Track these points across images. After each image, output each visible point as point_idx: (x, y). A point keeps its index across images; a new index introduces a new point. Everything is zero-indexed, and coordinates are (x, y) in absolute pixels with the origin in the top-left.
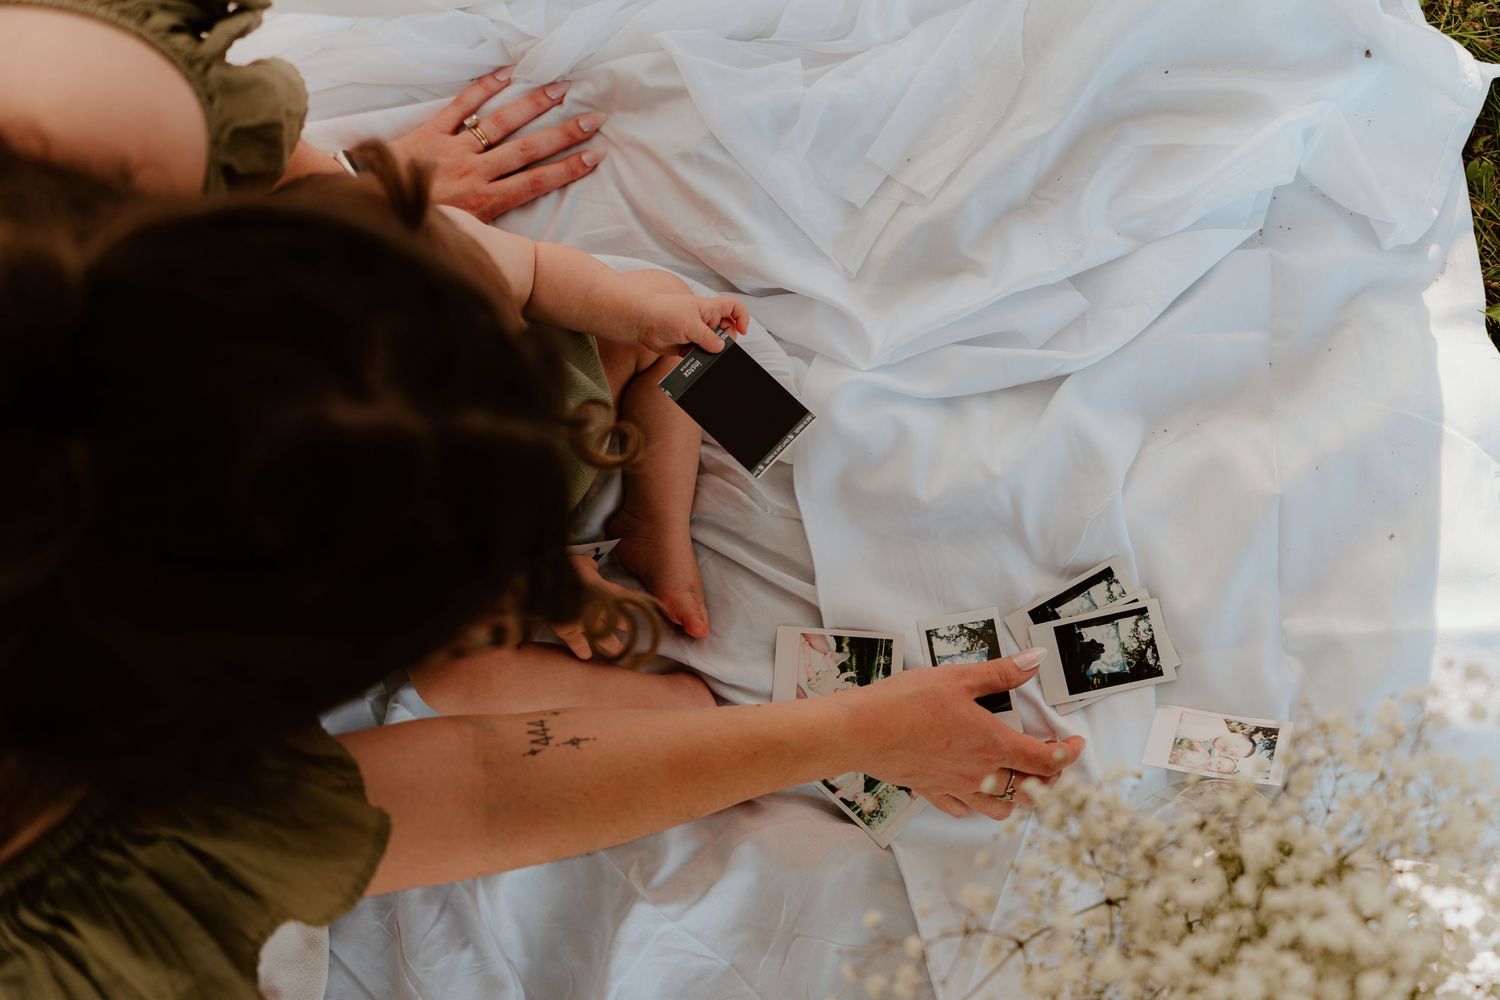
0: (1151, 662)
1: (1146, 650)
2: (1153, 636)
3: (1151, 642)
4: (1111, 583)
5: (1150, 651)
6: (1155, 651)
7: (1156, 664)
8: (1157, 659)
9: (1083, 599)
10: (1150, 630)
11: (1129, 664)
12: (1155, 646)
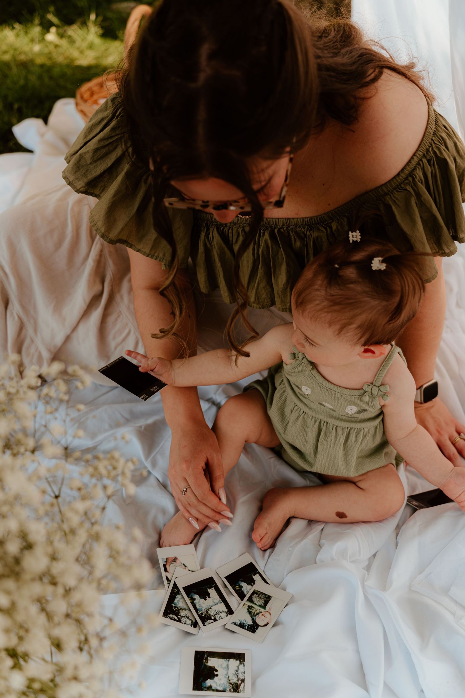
0: (171, 616)
1: (177, 616)
2: (182, 623)
3: (179, 620)
4: (226, 613)
5: (176, 618)
6: (175, 620)
7: (169, 617)
8: (171, 619)
9: (218, 600)
10: (185, 624)
11: (175, 607)
12: (177, 621)
